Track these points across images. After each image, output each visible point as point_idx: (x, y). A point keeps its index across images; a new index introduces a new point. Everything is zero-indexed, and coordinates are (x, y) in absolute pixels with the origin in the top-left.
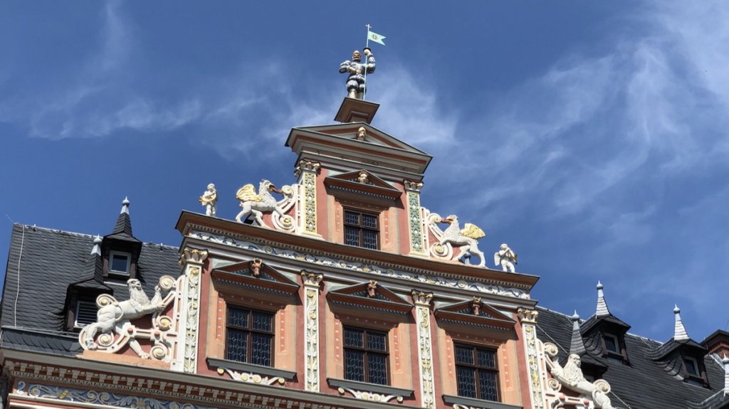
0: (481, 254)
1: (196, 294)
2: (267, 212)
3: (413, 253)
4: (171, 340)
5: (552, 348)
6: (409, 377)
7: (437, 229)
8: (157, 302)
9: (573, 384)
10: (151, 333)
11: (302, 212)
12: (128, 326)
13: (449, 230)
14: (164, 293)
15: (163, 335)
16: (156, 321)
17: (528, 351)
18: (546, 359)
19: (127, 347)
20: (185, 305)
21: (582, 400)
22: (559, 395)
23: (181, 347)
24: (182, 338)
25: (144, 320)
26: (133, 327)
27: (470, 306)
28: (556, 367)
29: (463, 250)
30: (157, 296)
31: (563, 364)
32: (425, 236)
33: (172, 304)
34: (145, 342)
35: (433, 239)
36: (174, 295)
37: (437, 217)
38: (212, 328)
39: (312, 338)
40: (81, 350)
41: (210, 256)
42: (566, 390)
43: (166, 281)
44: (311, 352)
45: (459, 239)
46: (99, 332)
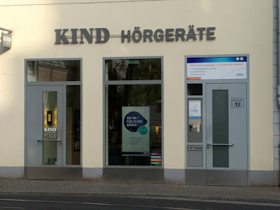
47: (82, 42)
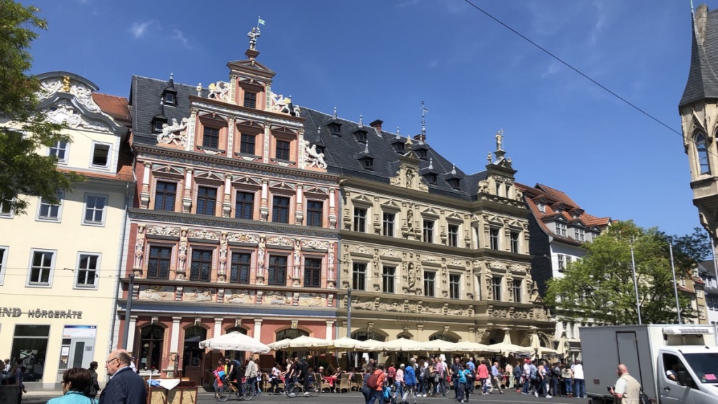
0: (289, 109)
1: (194, 124)
2: (219, 93)
3: (266, 110)
4: (186, 140)
5: (308, 143)
6: (261, 152)
7: (275, 100)
8: (182, 127)
9: (313, 154)
10: (179, 137)
11: (230, 94)
12: (172, 134)
13: (279, 100)
14: (184, 124)
15: (183, 138)
16: (181, 133)
17: (300, 144)
18: (305, 146)
19: (172, 141)
20: (191, 128)
22: (307, 158)
23: (189, 142)
24: (189, 139)
25: (177, 133)
26: (174, 135)
27: (283, 128)
28: (308, 149)
29: (283, 108)
30: (182, 124)
31: (310, 148)
32: (271, 102)
33: (186, 128)
34: (178, 140)
35: (274, 103)
36: (186, 124)
37: (276, 95)
38: (199, 135)
39: (231, 139)
40: (158, 143)
41: (199, 110)
42: (310, 156)
43: (184, 119)
44: (230, 144)
45: (282, 104)
46: (163, 137)
47: (3, 316)
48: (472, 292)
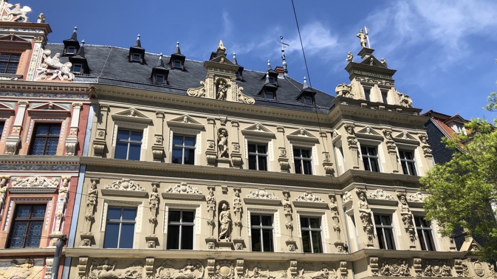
0: (26, 18)
9: (52, 65)
13: (14, 10)
17: (35, 53)
21: (56, 71)
27: (9, 37)
29: (18, 17)
42: (50, 67)
45: (17, 13)
48: (343, 240)
